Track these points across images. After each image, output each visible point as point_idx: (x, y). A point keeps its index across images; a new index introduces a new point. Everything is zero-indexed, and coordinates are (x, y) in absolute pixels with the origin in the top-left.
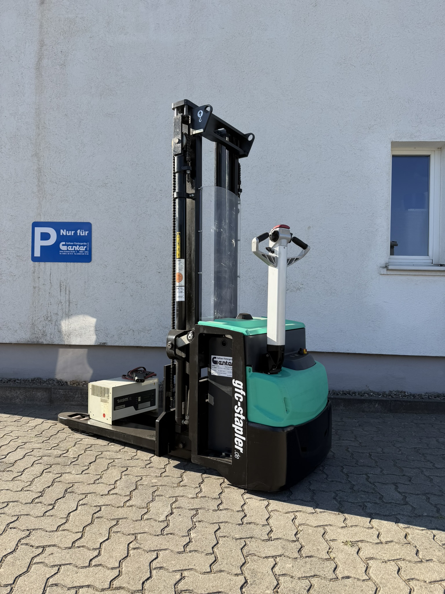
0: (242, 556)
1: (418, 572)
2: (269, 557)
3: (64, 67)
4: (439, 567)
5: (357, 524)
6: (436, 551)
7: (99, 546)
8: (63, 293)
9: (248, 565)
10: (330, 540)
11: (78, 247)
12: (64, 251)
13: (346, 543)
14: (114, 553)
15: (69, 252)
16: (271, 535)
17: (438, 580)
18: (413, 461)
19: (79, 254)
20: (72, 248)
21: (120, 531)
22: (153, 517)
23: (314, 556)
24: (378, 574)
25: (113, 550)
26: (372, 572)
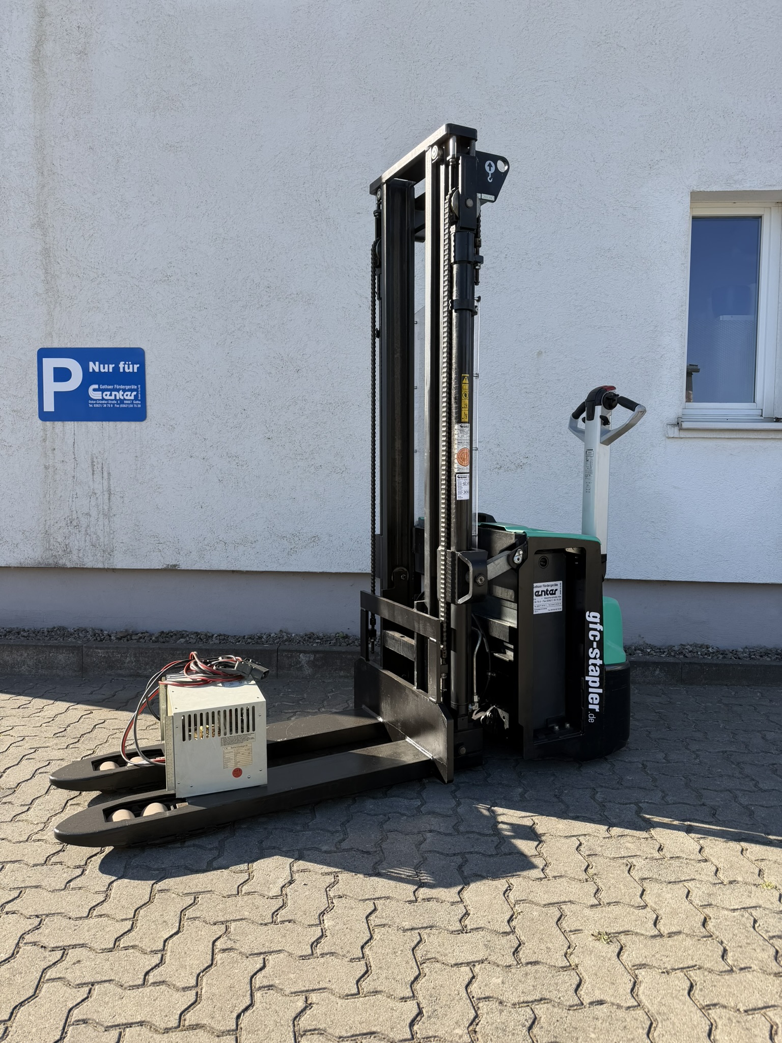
0: (415, 963)
1: (726, 992)
2: (462, 964)
3: (85, 57)
4: (762, 981)
5: (617, 900)
6: (758, 951)
7: (161, 947)
8: (98, 476)
9: (424, 980)
10: (571, 931)
11: (121, 392)
12: (96, 400)
13: (598, 936)
14: (188, 959)
15: (106, 402)
16: (467, 922)
17: (760, 1006)
18: (721, 776)
19: (124, 406)
20: (111, 395)
21: (199, 917)
22: (258, 889)
23: (542, 961)
24: (654, 996)
25: (186, 953)
26: (644, 993)
